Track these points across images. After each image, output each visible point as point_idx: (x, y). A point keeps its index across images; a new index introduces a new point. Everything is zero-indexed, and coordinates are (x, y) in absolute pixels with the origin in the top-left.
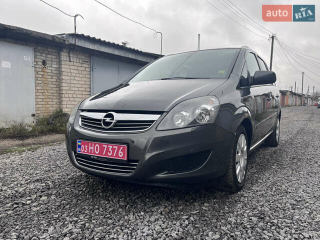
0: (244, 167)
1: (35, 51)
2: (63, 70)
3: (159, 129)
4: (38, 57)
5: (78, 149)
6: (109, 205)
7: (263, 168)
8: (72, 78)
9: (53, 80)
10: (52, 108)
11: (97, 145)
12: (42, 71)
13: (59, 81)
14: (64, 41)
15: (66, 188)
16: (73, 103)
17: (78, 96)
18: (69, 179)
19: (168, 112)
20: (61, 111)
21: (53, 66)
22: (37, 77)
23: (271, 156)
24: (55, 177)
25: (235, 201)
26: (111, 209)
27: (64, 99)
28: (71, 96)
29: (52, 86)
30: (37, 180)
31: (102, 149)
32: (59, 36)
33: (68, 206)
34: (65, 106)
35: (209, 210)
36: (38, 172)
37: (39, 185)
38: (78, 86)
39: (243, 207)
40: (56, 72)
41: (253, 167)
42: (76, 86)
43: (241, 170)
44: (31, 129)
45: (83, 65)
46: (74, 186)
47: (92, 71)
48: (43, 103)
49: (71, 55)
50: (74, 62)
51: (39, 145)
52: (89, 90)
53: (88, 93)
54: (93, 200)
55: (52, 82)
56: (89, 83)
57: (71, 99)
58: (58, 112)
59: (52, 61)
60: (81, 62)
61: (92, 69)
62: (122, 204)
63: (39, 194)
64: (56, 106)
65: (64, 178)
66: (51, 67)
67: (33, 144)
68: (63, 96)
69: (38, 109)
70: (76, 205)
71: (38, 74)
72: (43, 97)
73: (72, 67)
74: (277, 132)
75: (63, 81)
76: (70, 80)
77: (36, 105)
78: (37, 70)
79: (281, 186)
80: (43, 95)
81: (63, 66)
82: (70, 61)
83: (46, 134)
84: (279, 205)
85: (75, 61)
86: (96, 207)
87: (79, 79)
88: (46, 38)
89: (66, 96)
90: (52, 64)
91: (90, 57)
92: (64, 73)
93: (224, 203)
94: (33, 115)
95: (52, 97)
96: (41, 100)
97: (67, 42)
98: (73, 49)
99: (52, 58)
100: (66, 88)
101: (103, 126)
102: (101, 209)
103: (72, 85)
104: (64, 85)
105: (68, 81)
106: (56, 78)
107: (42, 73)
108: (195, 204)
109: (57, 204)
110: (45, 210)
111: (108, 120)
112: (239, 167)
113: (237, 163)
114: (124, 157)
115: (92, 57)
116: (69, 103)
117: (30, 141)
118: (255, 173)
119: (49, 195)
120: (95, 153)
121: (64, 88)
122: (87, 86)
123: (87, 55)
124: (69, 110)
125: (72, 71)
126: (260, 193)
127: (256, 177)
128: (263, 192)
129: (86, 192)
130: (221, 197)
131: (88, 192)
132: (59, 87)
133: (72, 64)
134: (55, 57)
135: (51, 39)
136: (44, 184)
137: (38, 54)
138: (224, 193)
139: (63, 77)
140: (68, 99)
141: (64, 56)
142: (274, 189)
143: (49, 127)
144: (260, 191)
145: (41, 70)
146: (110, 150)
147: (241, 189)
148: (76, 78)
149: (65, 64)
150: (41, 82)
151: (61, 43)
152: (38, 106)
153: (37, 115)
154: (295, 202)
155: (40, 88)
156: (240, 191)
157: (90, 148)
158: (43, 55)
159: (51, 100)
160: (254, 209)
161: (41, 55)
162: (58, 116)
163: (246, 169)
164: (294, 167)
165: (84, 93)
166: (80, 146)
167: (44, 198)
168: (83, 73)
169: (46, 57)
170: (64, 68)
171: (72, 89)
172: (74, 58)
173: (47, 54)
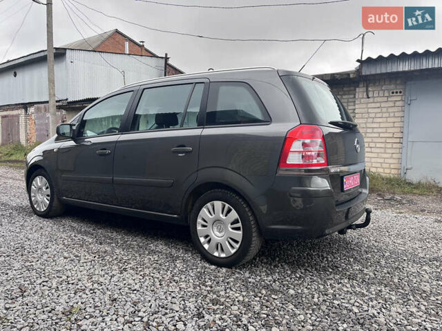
2: (357, 111)
8: (370, 120)
17: (378, 145)
38: (380, 130)
42: (376, 135)
45: (390, 99)
47: (406, 106)
49: (370, 89)
50: (373, 97)
52: (400, 135)
53: (397, 140)
56: (400, 124)
60: (386, 94)
61: (408, 102)
73: (370, 105)
76: (365, 123)
81: (356, 106)
82: (368, 98)
85: (376, 95)
87: (380, 120)
91: (404, 83)
92: (357, 116)
98: (374, 79)
103: (371, 131)
105: (363, 126)
115: (409, 83)
122: (397, 130)
123: (398, 82)
125: (371, 110)
133: (371, 100)
148: (377, 120)
149: (361, 103)
165: (389, 140)
168: (390, 110)
170: (358, 108)
172: (374, 92)
173: (342, 95)
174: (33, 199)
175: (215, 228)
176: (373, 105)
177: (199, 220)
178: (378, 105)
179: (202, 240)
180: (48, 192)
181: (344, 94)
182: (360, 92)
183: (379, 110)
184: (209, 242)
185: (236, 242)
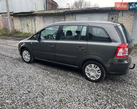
47: (135, 20)
49: (123, 13)
50: (125, 16)
60: (129, 16)
82: (123, 16)
90: (115, 18)
91: (135, 12)
123: (133, 12)
134: (117, 15)
137: (110, 15)
170: (119, 20)
172: (125, 14)
173: (114, 15)
174: (24, 57)
175: (91, 72)
176: (124, 19)
177: (86, 69)
178: (126, 19)
179: (87, 74)
180: (29, 55)
181: (115, 15)
182: (120, 14)
183: (126, 21)
184: (89, 75)
185: (99, 76)
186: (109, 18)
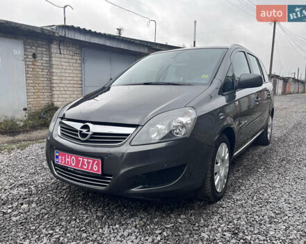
0: (225, 176)
1: (24, 44)
2: (54, 63)
3: (133, 143)
4: (28, 50)
5: (56, 160)
6: (86, 216)
7: (250, 172)
8: (63, 71)
9: (44, 73)
10: (43, 102)
11: (73, 157)
12: (33, 65)
13: (51, 73)
14: (54, 33)
15: (48, 195)
16: (64, 96)
17: (70, 89)
18: (53, 184)
19: (143, 126)
20: (53, 104)
21: (44, 59)
22: (28, 71)
23: (260, 156)
24: (39, 181)
25: (213, 212)
26: (87, 221)
27: (55, 92)
28: (62, 89)
29: (42, 79)
30: (21, 184)
31: (78, 161)
32: (49, 28)
33: (46, 216)
34: (56, 100)
35: (185, 223)
36: (23, 175)
37: (23, 191)
38: (69, 78)
39: (219, 220)
40: (47, 65)
41: (238, 170)
42: (68, 82)
43: (220, 180)
44: (22, 124)
45: (74, 57)
46: (56, 192)
47: (83, 64)
48: (34, 97)
49: (61, 47)
51: (29, 142)
52: (80, 82)
53: (79, 86)
54: (72, 209)
55: (43, 75)
56: (80, 75)
57: (63, 92)
58: (49, 106)
59: (42, 54)
60: (71, 54)
61: (83, 61)
62: (99, 214)
63: (20, 201)
64: (47, 99)
65: (48, 183)
66: (42, 60)
67: (24, 141)
68: (54, 89)
69: (29, 103)
70: (54, 215)
71: (28, 67)
72: (34, 91)
73: (62, 60)
74: (269, 130)
75: (54, 74)
77: (28, 99)
78: (28, 63)
79: (263, 195)
80: (34, 89)
81: (53, 59)
82: (61, 54)
83: (37, 129)
84: (257, 217)
85: (65, 53)
86: (74, 217)
87: (69, 71)
88: (35, 30)
89: (58, 89)
90: (42, 57)
91: (81, 49)
92: (54, 66)
93: (200, 215)
94: (25, 109)
95: (43, 91)
96: (32, 94)
97: (56, 34)
98: (63, 41)
99: (42, 51)
100: (57, 81)
101: (80, 137)
102: (78, 221)
103: (64, 78)
104: (54, 78)
105: (59, 74)
106: (46, 71)
107: (32, 66)
108: (172, 215)
109: (37, 213)
110: (24, 221)
111: (84, 131)
112: (218, 177)
113: (216, 173)
114: (98, 171)
115: (83, 49)
116: (60, 96)
117: (21, 137)
118: (239, 178)
119: (30, 203)
120: (71, 165)
121: (54, 81)
122: (79, 79)
123: (77, 47)
124: (61, 103)
125: (63, 64)
126: (239, 202)
127: (239, 182)
128: (244, 201)
129: (67, 199)
130: (200, 207)
131: (69, 199)
132: (50, 80)
133: (63, 56)
134: (45, 50)
135: (40, 31)
136: (27, 190)
137: (28, 47)
138: (203, 202)
139: (54, 70)
140: (59, 93)
141: (54, 48)
142: (255, 198)
143: (41, 121)
144: (240, 200)
145: (31, 63)
146: (85, 163)
147: (221, 198)
148: (67, 71)
149: (56, 57)
150: (31, 76)
151: (51, 36)
152: (29, 100)
153: (28, 109)
154: (273, 215)
155: (31, 82)
156: (219, 200)
157: (67, 160)
158: (34, 48)
159: (42, 94)
160: (230, 222)
161: (31, 48)
162: (49, 110)
163: (228, 177)
164: (282, 170)
165: (75, 86)
166: (57, 157)
167: (25, 206)
168: (74, 65)
169: (36, 50)
170: (55, 61)
171: (63, 82)
172: (63, 50)
173: (37, 47)
176: (64, 60)
178: (67, 60)
183: (67, 64)
186: (27, 53)
